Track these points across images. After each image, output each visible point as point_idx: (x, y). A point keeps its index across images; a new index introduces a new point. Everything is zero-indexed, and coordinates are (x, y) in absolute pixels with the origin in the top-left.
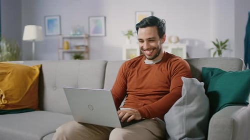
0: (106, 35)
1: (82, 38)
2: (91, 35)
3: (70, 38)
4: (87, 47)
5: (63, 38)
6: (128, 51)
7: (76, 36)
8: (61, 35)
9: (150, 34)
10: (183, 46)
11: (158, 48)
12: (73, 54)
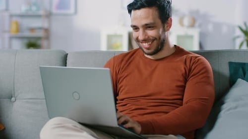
0: (76, 12)
1: (39, 16)
2: (54, 11)
3: (22, 16)
4: (47, 30)
5: (11, 16)
6: (110, 37)
7: (30, 13)
8: (7, 10)
9: (147, 18)
10: (195, 33)
11: (160, 38)
12: (26, 41)
